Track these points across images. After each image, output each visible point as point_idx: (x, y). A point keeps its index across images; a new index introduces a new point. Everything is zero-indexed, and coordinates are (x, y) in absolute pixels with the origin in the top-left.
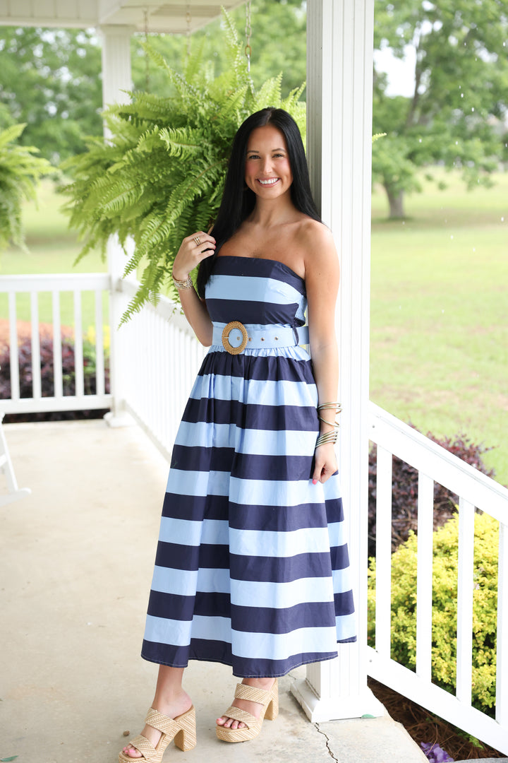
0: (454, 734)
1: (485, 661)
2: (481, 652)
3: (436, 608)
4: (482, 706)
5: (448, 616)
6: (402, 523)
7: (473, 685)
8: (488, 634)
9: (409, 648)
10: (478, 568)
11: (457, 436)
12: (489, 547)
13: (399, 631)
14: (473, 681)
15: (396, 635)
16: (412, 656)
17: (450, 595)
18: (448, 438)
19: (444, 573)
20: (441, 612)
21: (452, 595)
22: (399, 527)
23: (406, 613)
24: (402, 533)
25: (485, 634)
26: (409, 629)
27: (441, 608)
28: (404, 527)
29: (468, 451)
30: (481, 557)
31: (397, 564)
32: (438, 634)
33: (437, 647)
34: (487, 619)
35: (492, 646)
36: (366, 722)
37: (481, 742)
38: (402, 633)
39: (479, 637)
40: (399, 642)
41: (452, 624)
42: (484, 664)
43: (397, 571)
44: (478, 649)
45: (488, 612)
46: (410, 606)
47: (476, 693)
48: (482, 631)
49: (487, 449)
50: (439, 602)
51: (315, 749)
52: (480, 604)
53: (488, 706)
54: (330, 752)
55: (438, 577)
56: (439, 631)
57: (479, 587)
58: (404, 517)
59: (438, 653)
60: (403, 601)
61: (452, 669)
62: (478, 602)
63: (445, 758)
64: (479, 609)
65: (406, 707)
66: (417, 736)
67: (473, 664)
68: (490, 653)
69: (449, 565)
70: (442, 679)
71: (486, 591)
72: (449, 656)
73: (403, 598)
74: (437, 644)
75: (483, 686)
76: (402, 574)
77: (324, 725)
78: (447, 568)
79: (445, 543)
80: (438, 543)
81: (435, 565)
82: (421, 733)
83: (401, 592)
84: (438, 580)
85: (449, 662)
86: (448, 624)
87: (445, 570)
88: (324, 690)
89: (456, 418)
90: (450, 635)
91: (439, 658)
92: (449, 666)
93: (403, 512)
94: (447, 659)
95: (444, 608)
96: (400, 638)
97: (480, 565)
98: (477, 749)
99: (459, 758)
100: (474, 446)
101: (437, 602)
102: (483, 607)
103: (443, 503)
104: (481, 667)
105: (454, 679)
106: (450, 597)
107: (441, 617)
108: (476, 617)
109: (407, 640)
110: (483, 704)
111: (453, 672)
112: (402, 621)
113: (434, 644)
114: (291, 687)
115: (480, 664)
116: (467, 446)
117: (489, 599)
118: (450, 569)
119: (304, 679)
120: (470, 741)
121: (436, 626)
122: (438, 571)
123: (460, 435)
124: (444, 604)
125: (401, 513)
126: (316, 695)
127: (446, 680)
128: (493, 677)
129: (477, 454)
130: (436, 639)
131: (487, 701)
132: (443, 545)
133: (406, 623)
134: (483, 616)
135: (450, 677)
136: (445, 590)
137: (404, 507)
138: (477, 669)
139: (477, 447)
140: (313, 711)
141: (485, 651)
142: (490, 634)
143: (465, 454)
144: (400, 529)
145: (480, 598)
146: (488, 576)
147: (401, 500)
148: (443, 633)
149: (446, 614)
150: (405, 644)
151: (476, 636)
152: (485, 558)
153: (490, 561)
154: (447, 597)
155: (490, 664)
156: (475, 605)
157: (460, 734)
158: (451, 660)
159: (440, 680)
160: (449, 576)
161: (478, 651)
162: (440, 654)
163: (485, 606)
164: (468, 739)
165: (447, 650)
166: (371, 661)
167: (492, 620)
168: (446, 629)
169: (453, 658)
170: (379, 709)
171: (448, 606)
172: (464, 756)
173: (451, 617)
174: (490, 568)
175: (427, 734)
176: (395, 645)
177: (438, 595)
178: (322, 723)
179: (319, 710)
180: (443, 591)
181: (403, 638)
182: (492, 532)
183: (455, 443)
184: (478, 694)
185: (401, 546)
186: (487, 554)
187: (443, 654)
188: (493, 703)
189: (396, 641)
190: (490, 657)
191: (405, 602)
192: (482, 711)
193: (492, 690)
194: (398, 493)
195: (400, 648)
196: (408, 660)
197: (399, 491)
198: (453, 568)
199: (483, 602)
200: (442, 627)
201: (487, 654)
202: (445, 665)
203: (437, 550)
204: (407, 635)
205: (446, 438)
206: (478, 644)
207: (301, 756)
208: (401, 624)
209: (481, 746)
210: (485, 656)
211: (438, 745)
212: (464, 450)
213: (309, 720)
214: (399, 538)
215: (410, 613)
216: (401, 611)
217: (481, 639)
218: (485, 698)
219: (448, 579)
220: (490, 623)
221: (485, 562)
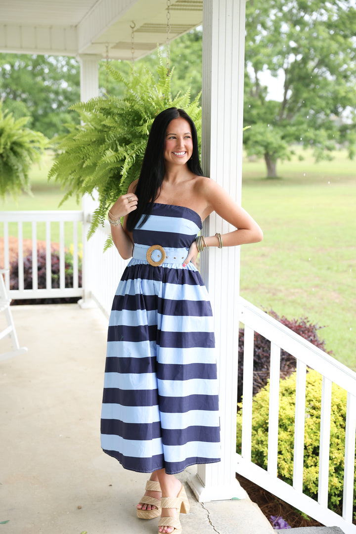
0: (292, 511)
1: (313, 464)
2: (310, 458)
3: (283, 429)
4: (310, 493)
5: (290, 434)
6: (264, 374)
7: (304, 479)
8: (315, 447)
9: (264, 455)
10: (310, 404)
11: (301, 319)
12: (318, 391)
13: (258, 443)
14: (304, 476)
15: (256, 446)
16: (266, 460)
17: (291, 421)
18: (296, 320)
19: (288, 407)
20: (286, 432)
21: (292, 421)
22: (263, 376)
23: (264, 432)
24: (264, 380)
25: (313, 447)
26: (264, 443)
27: (286, 429)
28: (266, 376)
29: (308, 328)
30: (312, 397)
31: (259, 400)
32: (283, 446)
33: (282, 454)
34: (314, 438)
35: (317, 454)
36: (234, 502)
37: (308, 516)
38: (260, 445)
39: (309, 449)
40: (258, 450)
41: (292, 440)
42: (312, 465)
43: (259, 405)
44: (308, 456)
45: (315, 433)
46: (266, 428)
47: (306, 484)
48: (311, 445)
49: (320, 327)
50: (284, 426)
51: (200, 519)
52: (310, 427)
53: (313, 493)
54: (210, 521)
55: (284, 409)
56: (284, 444)
57: (309, 416)
58: (266, 370)
59: (283, 458)
60: (262, 424)
61: (291, 468)
62: (309, 426)
63: (285, 526)
64: (309, 430)
65: (262, 493)
66: (269, 511)
67: (304, 466)
68: (316, 459)
69: (291, 402)
70: (285, 475)
71: (315, 419)
72: (290, 460)
73: (262, 422)
74: (282, 453)
75: (311, 480)
76: (262, 407)
77: (207, 504)
78: (291, 404)
79: (289, 387)
80: (285, 387)
81: (283, 401)
82: (271, 509)
83: (260, 419)
84: (284, 412)
85: (290, 464)
86: (290, 440)
87: (289, 405)
88: (208, 480)
89: (304, 306)
90: (291, 447)
91: (283, 462)
92: (289, 467)
93: (265, 367)
94: (288, 462)
95: (287, 429)
96: (259, 448)
97: (311, 402)
98: (306, 520)
99: (294, 526)
100: (312, 325)
101: (283, 426)
102: (312, 429)
103: (291, 361)
104: (310, 468)
105: (292, 475)
106: (291, 422)
107: (285, 435)
108: (307, 436)
109: (263, 449)
110: (311, 491)
111: (292, 470)
112: (261, 438)
113: (280, 453)
114: (187, 479)
115: (309, 465)
116: (308, 325)
117: (316, 424)
118: (292, 405)
119: (196, 474)
120: (302, 515)
121: (282, 441)
122: (284, 406)
123: (303, 318)
124: (288, 427)
125: (264, 368)
126: (203, 484)
127: (287, 476)
128: (317, 475)
129: (314, 330)
130: (281, 450)
131: (313, 490)
132: (289, 389)
133: (263, 439)
134: (312, 435)
135: (290, 474)
136: (288, 417)
137: (266, 364)
138: (307, 469)
139: (314, 326)
140: (200, 494)
141: (312, 457)
142: (316, 446)
143: (306, 330)
144: (264, 378)
145: (310, 424)
146: (316, 409)
147: (265, 359)
148: (286, 445)
149: (289, 433)
150: (262, 452)
151: (308, 448)
152: (314, 398)
153: (318, 400)
154: (289, 422)
155: (316, 466)
156: (307, 428)
157: (296, 511)
158: (291, 463)
159: (283, 475)
160: (291, 409)
161: (308, 458)
162: (284, 459)
163: (313, 429)
164: (301, 514)
165: (288, 456)
166: (238, 463)
167: (318, 437)
168: (288, 443)
169: (292, 462)
170: (243, 494)
171: (290, 428)
172: (298, 525)
173: (292, 435)
174: (317, 404)
175: (275, 511)
176: (256, 453)
177: (283, 421)
178: (206, 503)
179: (204, 494)
180: (287, 419)
181: (261, 448)
182: (320, 381)
183: (300, 323)
184: (308, 485)
185: (262, 389)
186: (316, 395)
187: (286, 459)
188: (317, 491)
189: (257, 450)
190: (316, 461)
191: (263, 424)
192: (310, 496)
193: (316, 482)
194: (263, 355)
195: (259, 455)
196: (263, 463)
197: (263, 353)
198: (294, 404)
199: (312, 426)
200: (286, 442)
201: (314, 459)
202: (287, 466)
203: (285, 392)
204: (264, 446)
205: (294, 319)
206: (308, 453)
207: (191, 524)
208: (260, 439)
209: (309, 519)
210: (313, 461)
211: (281, 517)
212: (305, 327)
213: (197, 501)
214: (262, 383)
215: (266, 432)
216: (260, 431)
217: (311, 450)
218: (312, 487)
219: (291, 411)
220: (317, 440)
221: (314, 400)
